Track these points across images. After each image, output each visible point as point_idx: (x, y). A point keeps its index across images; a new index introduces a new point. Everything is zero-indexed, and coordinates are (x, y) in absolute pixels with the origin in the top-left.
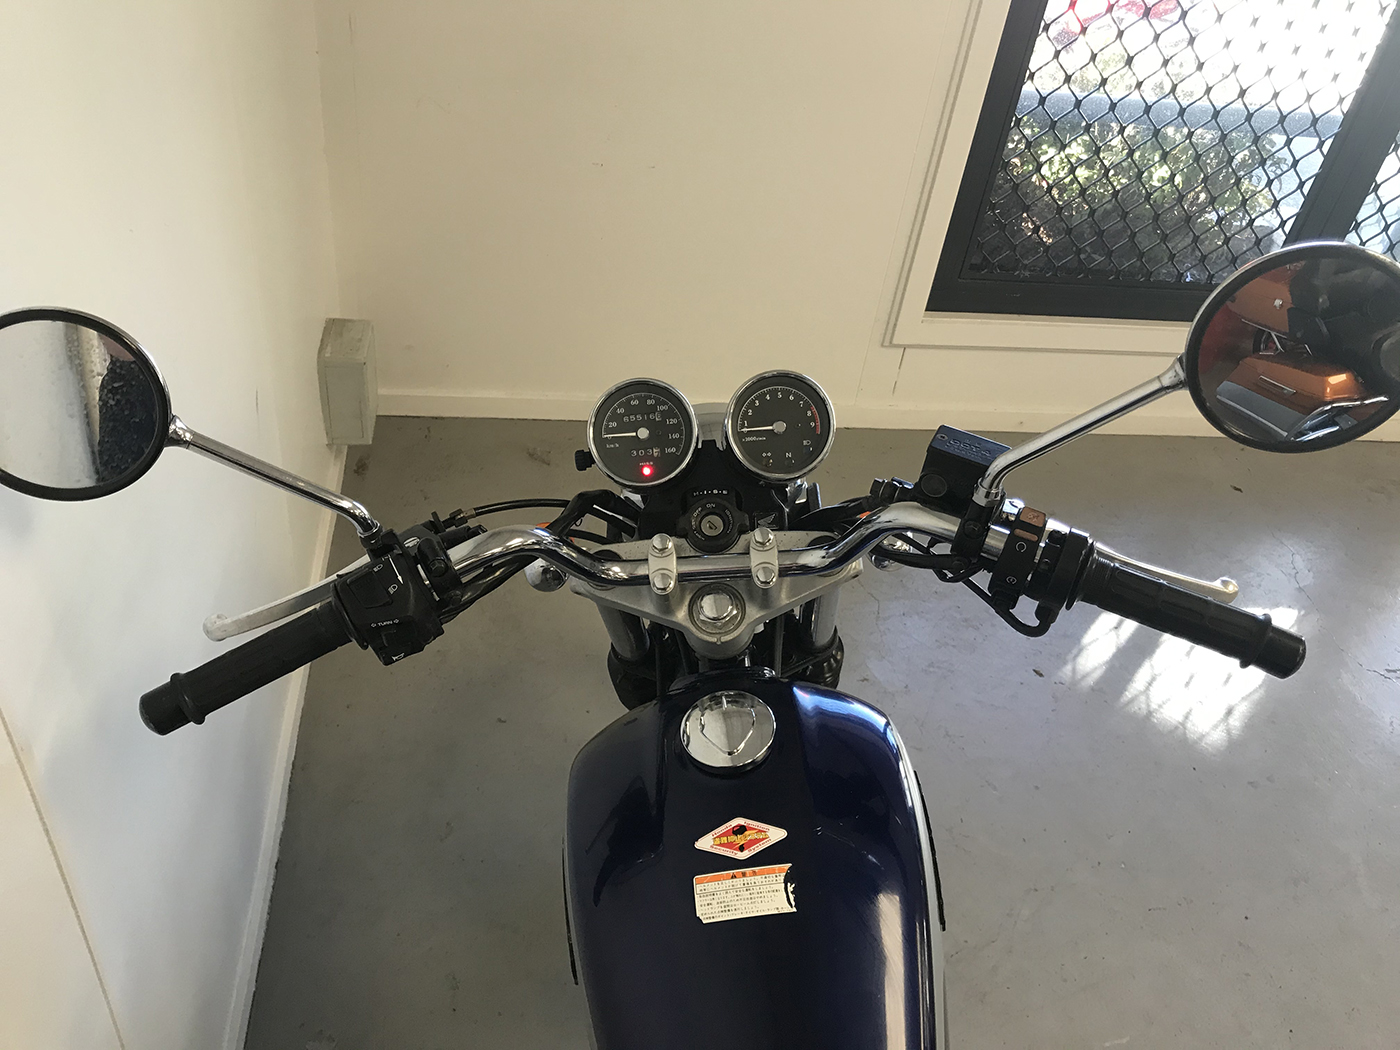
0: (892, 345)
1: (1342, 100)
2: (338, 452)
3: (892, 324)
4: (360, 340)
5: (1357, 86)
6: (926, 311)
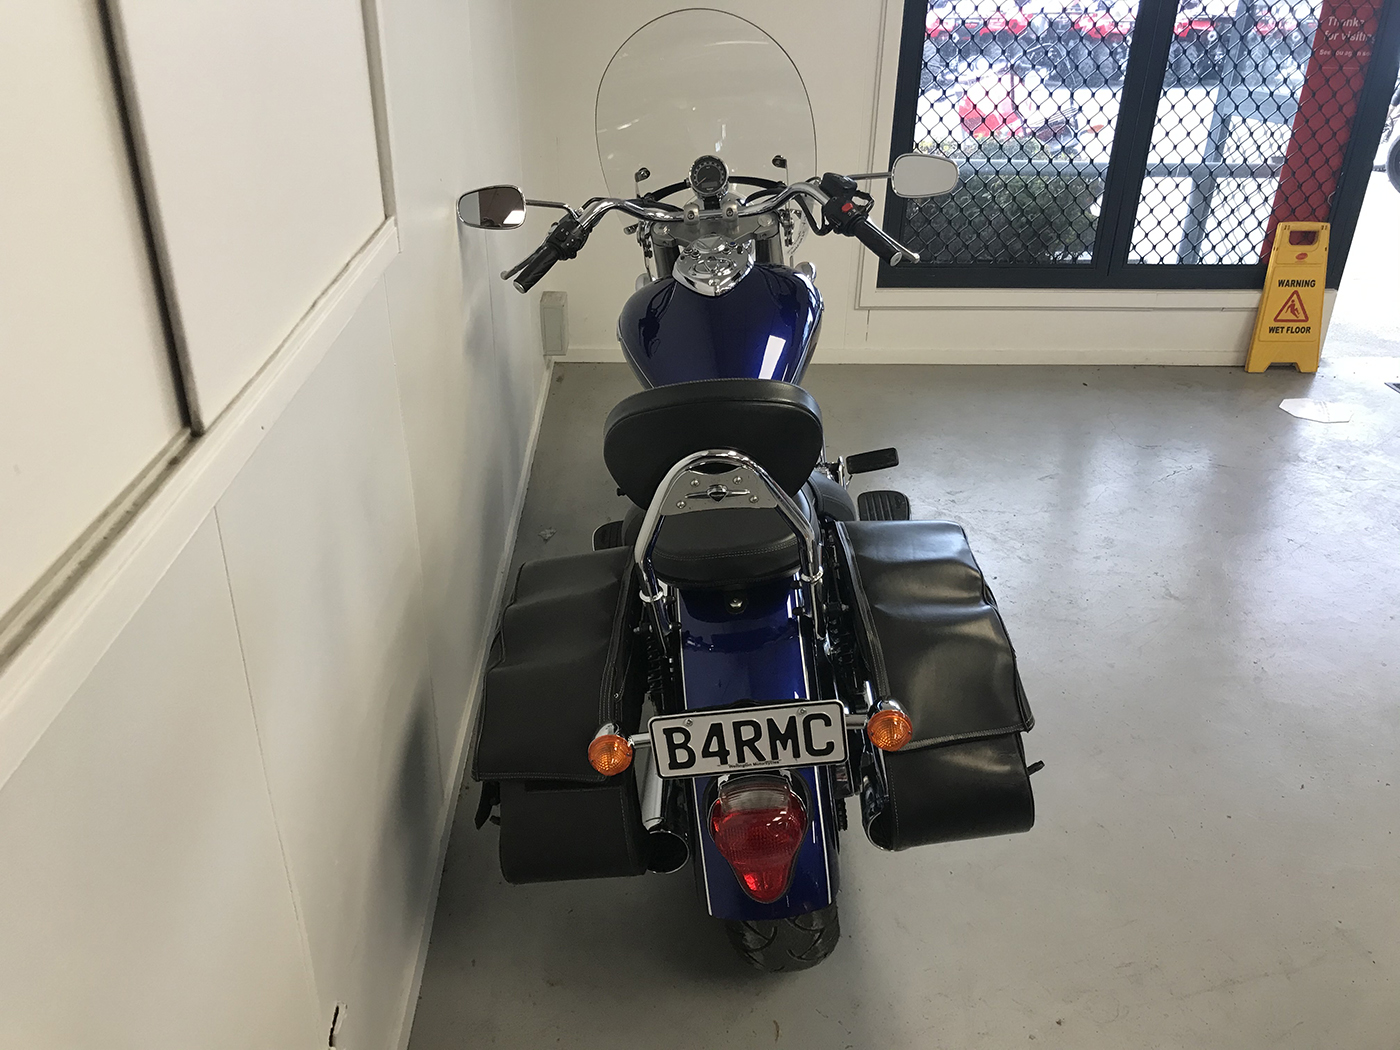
0: (861, 308)
1: (1105, 148)
2: (548, 367)
3: (858, 296)
4: (560, 298)
5: (1113, 138)
6: (878, 286)
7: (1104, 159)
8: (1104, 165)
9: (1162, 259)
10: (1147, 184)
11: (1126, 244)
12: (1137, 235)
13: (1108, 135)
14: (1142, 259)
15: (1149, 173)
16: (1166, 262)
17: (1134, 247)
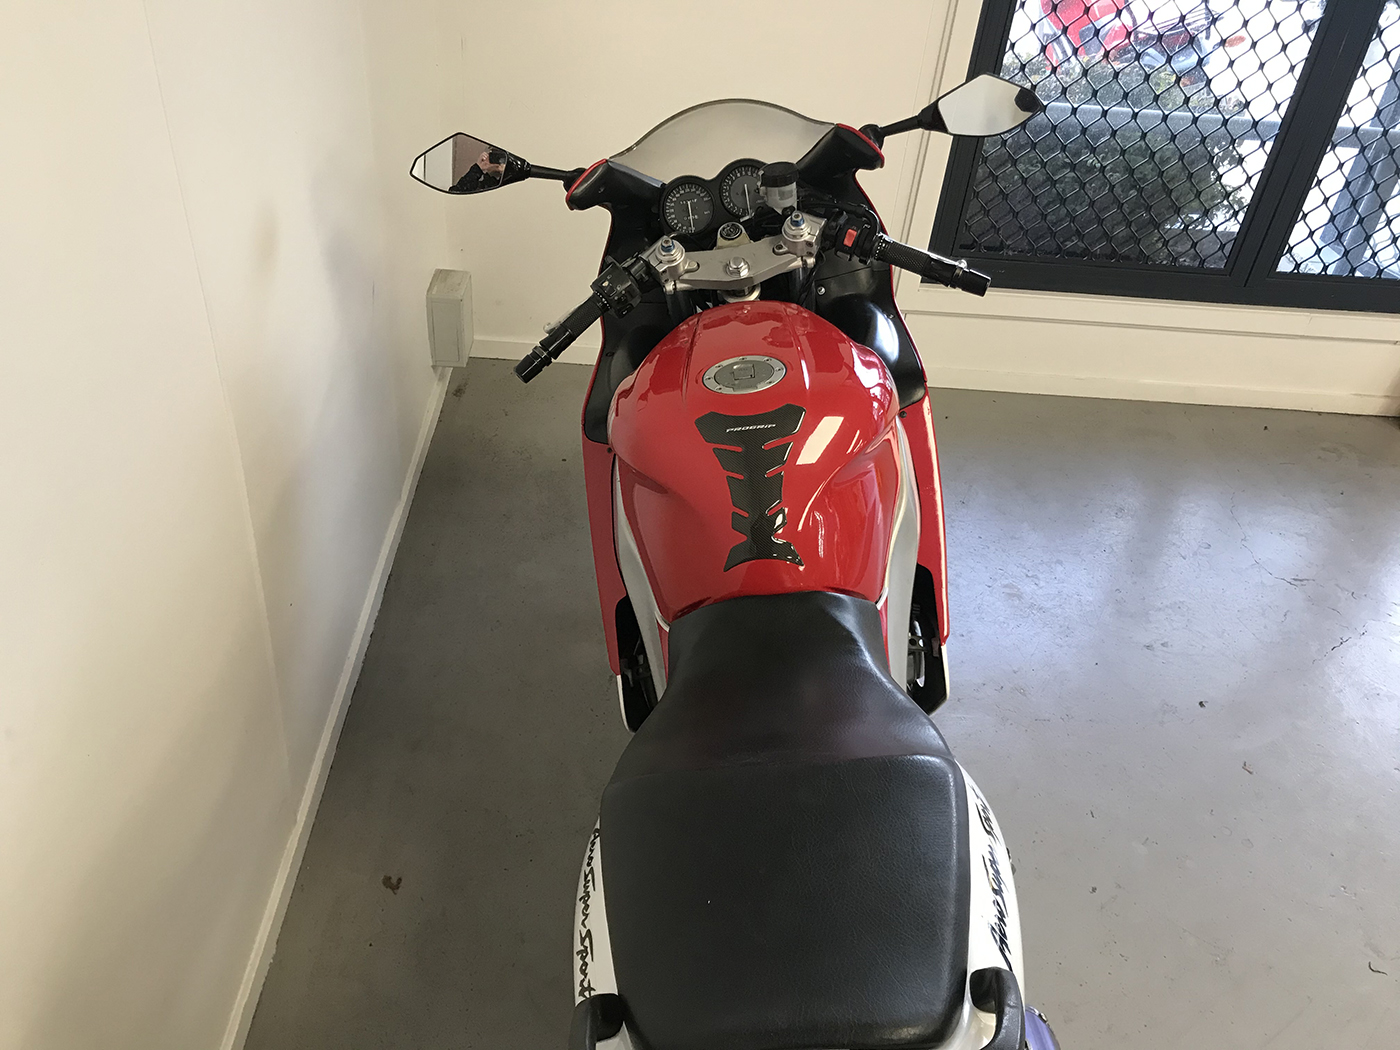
1: (1278, 106)
2: (441, 378)
4: (459, 284)
5: (1291, 94)
7: (1276, 119)
8: (1274, 124)
9: (1325, 268)
10: (1328, 162)
11: (1281, 246)
12: (1299, 231)
13: (1286, 89)
14: (1298, 266)
15: (1333, 148)
16: (1330, 271)
17: (1291, 249)
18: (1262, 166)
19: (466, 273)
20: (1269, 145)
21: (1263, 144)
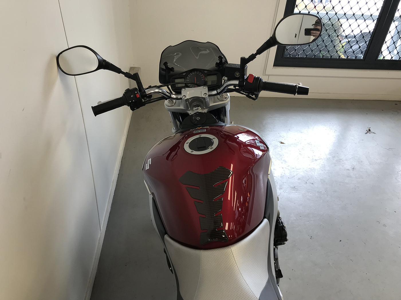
0: (266, 75)
1: (378, 10)
3: (265, 69)
4: (138, 71)
5: (382, 6)
6: (273, 66)
7: (377, 14)
8: (376, 16)
9: (392, 58)
10: (392, 26)
11: (379, 51)
12: (384, 48)
14: (384, 57)
15: (394, 21)
16: (393, 59)
17: (382, 52)
18: (374, 28)
19: (140, 68)
20: (375, 21)
21: (374, 21)
